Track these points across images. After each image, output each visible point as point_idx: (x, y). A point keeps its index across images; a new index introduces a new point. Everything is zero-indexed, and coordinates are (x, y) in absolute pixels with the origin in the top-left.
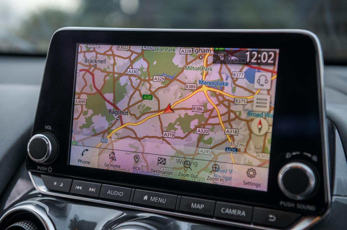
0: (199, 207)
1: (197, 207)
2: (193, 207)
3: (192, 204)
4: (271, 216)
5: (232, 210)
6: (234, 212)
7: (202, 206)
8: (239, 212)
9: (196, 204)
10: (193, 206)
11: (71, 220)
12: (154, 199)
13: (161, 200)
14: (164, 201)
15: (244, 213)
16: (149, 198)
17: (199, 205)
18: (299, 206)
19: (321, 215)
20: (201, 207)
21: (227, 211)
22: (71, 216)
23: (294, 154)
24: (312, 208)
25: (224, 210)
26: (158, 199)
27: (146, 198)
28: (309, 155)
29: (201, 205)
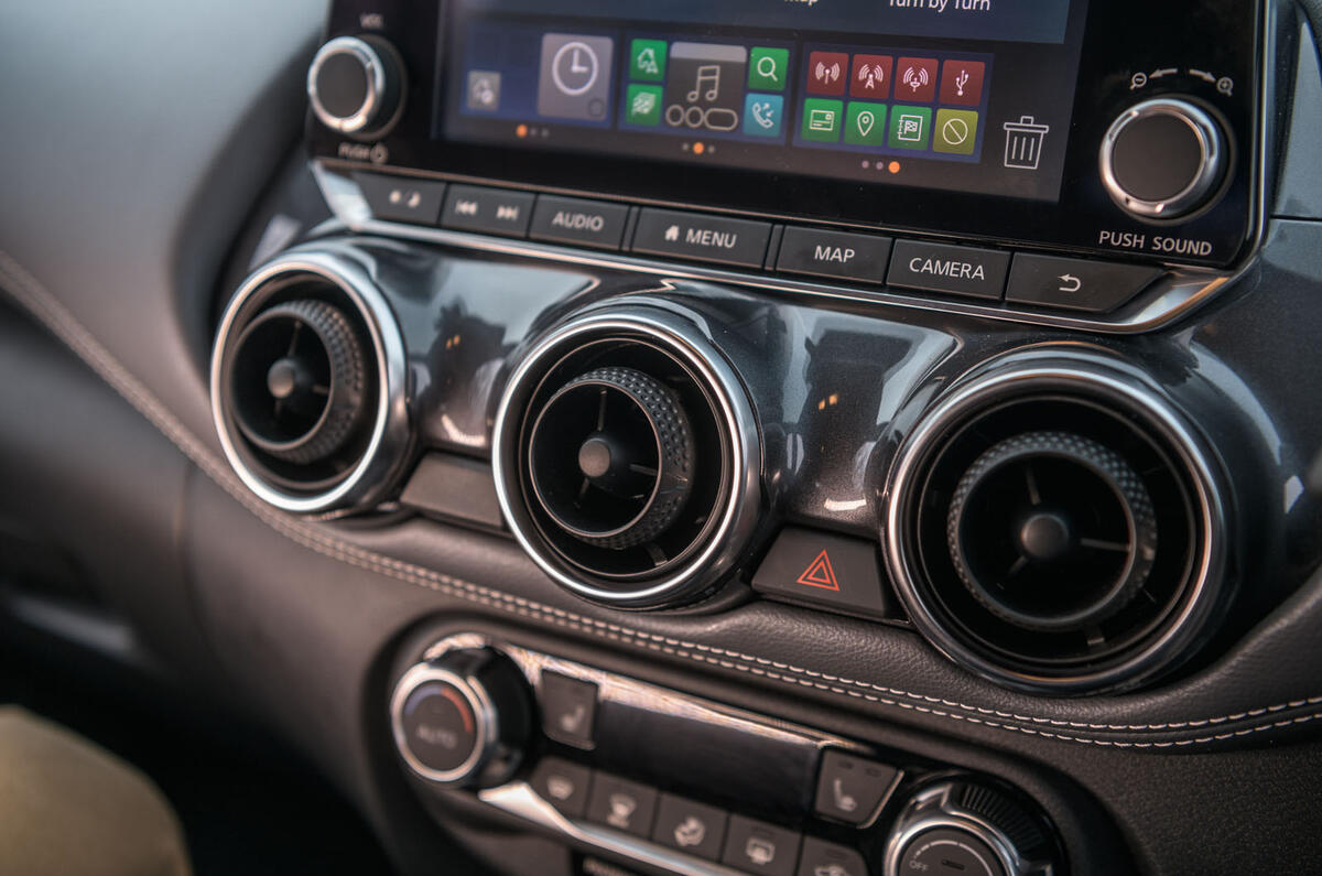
0: (840, 257)
1: (834, 256)
2: (822, 258)
3: (819, 248)
4: (1066, 278)
5: (942, 265)
6: (950, 268)
7: (850, 254)
8: (966, 269)
9: (829, 249)
10: (821, 253)
11: (444, 310)
12: (699, 237)
13: (720, 240)
14: (729, 242)
15: (980, 272)
16: (683, 234)
17: (838, 250)
18: (1159, 244)
19: (1232, 267)
20: (845, 256)
21: (928, 267)
22: (445, 296)
23: (1158, 74)
24: (1200, 248)
25: (918, 265)
26: (712, 236)
27: (672, 233)
28: (1208, 77)
29: (847, 251)
